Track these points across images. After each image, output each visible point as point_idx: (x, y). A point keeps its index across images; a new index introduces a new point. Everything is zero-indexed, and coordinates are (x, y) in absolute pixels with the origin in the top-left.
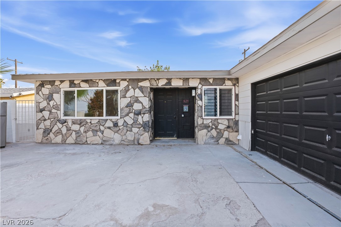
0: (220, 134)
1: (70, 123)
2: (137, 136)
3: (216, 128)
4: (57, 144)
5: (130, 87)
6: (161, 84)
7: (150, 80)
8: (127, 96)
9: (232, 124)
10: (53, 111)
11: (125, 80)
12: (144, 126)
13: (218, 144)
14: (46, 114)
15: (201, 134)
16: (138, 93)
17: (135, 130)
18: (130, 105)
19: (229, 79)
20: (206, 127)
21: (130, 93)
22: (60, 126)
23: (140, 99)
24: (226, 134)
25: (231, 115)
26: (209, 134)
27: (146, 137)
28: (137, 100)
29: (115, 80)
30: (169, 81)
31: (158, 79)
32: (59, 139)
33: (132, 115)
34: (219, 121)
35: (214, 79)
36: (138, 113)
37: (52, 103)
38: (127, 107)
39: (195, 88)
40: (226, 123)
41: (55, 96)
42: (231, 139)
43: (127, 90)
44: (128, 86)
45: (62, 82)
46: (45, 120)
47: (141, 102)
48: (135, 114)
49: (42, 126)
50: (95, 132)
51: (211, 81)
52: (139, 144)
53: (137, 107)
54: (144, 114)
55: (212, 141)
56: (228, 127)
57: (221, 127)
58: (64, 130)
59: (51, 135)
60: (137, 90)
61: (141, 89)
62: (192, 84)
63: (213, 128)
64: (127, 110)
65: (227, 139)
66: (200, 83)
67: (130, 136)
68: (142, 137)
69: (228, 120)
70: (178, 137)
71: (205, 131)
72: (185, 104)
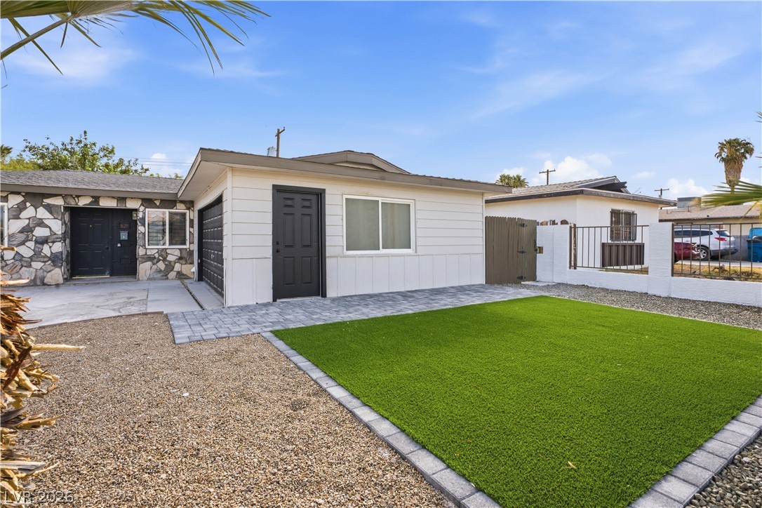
0: (170, 267)
2: (40, 274)
3: (165, 260)
5: (28, 204)
6: (83, 202)
7: (64, 197)
8: (21, 216)
9: (185, 255)
11: (19, 193)
12: (55, 259)
13: (167, 278)
15: (144, 268)
16: (42, 213)
17: (37, 265)
18: (27, 230)
19: (182, 202)
20: (150, 258)
21: (28, 213)
23: (46, 222)
24: (177, 267)
25: (184, 243)
26: (155, 267)
27: (57, 274)
28: (41, 224)
30: (96, 199)
31: (78, 196)
33: (31, 244)
34: (168, 251)
35: (162, 201)
36: (43, 241)
38: (21, 232)
39: (136, 210)
40: (178, 253)
42: (184, 272)
43: (21, 208)
44: (24, 202)
47: (47, 226)
48: (36, 242)
51: (158, 203)
52: (44, 284)
53: (40, 232)
54: (53, 242)
55: (159, 275)
56: (181, 258)
57: (170, 258)
60: (41, 209)
61: (49, 208)
62: (131, 205)
63: (159, 260)
64: (22, 237)
65: (178, 272)
66: (142, 205)
67: (27, 274)
68: (49, 275)
69: (180, 250)
70: (112, 274)
71: (149, 264)
72: (124, 230)
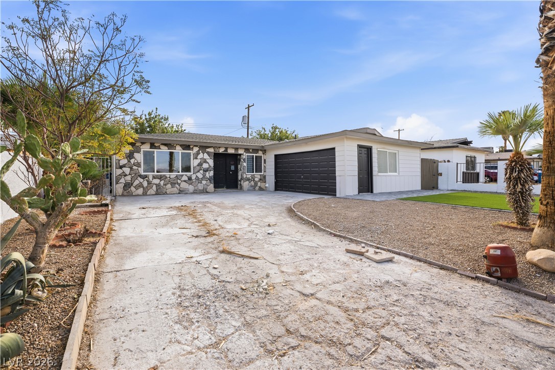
0: (256, 184)
1: (151, 178)
2: (205, 186)
3: (254, 180)
4: (138, 195)
5: (201, 152)
6: (221, 150)
7: (214, 148)
8: (198, 158)
9: (262, 178)
10: (134, 167)
11: (197, 146)
12: (210, 179)
13: (255, 190)
14: (127, 170)
15: (246, 185)
16: (206, 156)
17: (204, 182)
18: (200, 165)
19: (261, 150)
20: (248, 179)
21: (201, 156)
22: (142, 180)
23: (207, 160)
24: (259, 184)
25: (261, 172)
26: (250, 184)
27: (211, 187)
28: (205, 161)
29: (189, 146)
30: (226, 149)
31: (219, 147)
32: (140, 191)
33: (201, 172)
34: (255, 176)
35: (253, 150)
36: (206, 170)
37: (132, 161)
38: (198, 165)
39: (243, 154)
40: (259, 177)
41: (136, 155)
42: (262, 187)
43: (198, 153)
44: (199, 150)
45: (143, 143)
46: (126, 175)
47: (208, 163)
48: (204, 171)
49: (122, 180)
50: (173, 184)
51: (251, 151)
52: (207, 192)
53: (205, 166)
54: (210, 171)
55: (252, 188)
56: (260, 179)
57: (256, 179)
58: (145, 184)
59: (133, 189)
60: (205, 154)
61: (208, 153)
62: (240, 152)
63: (252, 180)
64: (198, 168)
65: (260, 187)
66: (245, 152)
67: (200, 187)
68: (209, 187)
69: (260, 175)
70: (227, 188)
71: (248, 182)
72: (232, 165)
